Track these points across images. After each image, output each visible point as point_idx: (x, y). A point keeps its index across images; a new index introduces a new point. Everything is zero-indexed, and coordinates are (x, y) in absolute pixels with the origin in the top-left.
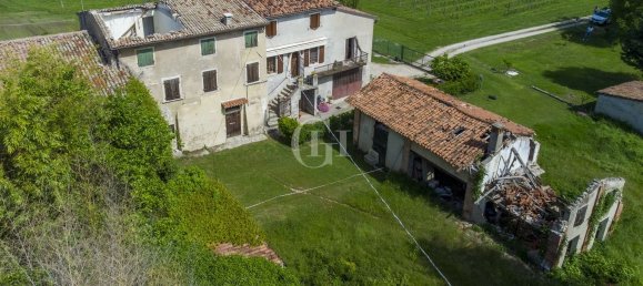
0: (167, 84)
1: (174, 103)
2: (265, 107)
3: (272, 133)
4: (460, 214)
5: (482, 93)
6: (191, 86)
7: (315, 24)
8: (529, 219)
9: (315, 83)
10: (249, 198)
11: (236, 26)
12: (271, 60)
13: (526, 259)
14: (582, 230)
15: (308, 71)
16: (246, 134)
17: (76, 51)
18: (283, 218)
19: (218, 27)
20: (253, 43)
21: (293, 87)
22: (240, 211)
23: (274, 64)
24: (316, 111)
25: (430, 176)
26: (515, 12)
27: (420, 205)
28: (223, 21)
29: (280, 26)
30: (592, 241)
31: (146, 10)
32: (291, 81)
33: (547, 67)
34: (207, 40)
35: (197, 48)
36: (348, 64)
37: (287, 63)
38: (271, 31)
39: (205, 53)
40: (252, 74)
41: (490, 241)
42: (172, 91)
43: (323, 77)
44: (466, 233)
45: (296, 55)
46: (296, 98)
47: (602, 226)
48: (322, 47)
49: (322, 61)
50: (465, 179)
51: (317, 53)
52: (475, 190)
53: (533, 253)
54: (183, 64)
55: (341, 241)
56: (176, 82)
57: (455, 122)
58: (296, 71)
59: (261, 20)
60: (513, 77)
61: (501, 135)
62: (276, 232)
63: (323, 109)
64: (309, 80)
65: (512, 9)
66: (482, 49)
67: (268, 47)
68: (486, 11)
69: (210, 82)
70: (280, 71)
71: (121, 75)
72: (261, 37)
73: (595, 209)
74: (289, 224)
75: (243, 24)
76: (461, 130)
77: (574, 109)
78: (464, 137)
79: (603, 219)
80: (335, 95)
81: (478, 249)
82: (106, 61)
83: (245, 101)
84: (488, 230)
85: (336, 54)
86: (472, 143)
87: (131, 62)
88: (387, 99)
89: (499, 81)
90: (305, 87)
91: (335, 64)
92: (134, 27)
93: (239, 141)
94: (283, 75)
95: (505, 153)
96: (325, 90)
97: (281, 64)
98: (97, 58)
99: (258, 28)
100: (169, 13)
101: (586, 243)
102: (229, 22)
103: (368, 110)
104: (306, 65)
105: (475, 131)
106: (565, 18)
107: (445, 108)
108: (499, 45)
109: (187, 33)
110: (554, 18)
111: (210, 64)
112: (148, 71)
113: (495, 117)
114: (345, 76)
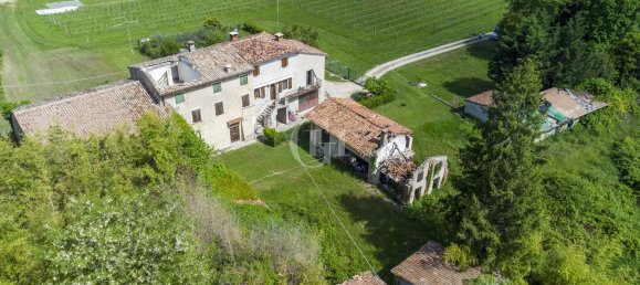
0: (194, 113)
1: (199, 124)
2: (254, 121)
3: (259, 138)
4: (366, 180)
5: (398, 102)
6: (208, 112)
7: (285, 64)
8: (397, 180)
9: (286, 103)
10: (249, 179)
11: (234, 73)
12: (256, 90)
13: (395, 200)
14: (423, 183)
15: (281, 95)
16: (243, 139)
17: (136, 97)
18: (269, 188)
19: (222, 74)
20: (245, 82)
21: (272, 107)
22: (245, 185)
23: (259, 93)
24: (288, 121)
25: (353, 160)
26: (439, 30)
27: (345, 176)
28: (226, 70)
29: (262, 68)
30: (431, 189)
31: (172, 62)
32: (271, 102)
33: (449, 79)
34: (217, 83)
35: (210, 89)
36: (309, 88)
37: (268, 92)
38: (256, 72)
39: (215, 92)
40: (246, 101)
41: (379, 193)
42: (197, 117)
43: (291, 99)
44: (368, 190)
45: (273, 85)
46: (274, 113)
47: (436, 181)
48: (290, 79)
49: (290, 87)
50: (367, 160)
51: (287, 83)
52: (373, 166)
53: (399, 197)
54: (202, 100)
55: (300, 197)
56: (199, 111)
57: (365, 128)
58: (274, 96)
59: (250, 67)
60: (422, 88)
61: (386, 136)
62: (265, 195)
63: (293, 120)
64: (282, 102)
65: (437, 27)
66: (406, 65)
67: (255, 82)
68: (418, 30)
69: (219, 109)
70: (263, 96)
71: (167, 110)
72: (250, 77)
73: (429, 173)
74: (272, 191)
75: (239, 71)
76: (368, 133)
77: (454, 110)
78: (369, 137)
79: (436, 177)
80: (300, 110)
81: (372, 197)
82: (156, 102)
83: (241, 119)
84: (379, 187)
85: (300, 82)
86: (373, 141)
87: (171, 101)
88: (329, 114)
89: (412, 92)
90: (280, 106)
91: (300, 89)
92: (166, 74)
93: (239, 144)
94: (265, 99)
95: (390, 145)
96: (293, 106)
97: (264, 93)
98: (151, 100)
99: (248, 73)
100: (190, 65)
101: (427, 190)
102: (229, 70)
103: (318, 122)
104: (280, 91)
105: (375, 134)
106: (474, 35)
107: (362, 120)
108: (419, 61)
109: (205, 81)
110: (467, 35)
111: (219, 97)
112: (182, 105)
113: (391, 123)
114: (308, 96)
